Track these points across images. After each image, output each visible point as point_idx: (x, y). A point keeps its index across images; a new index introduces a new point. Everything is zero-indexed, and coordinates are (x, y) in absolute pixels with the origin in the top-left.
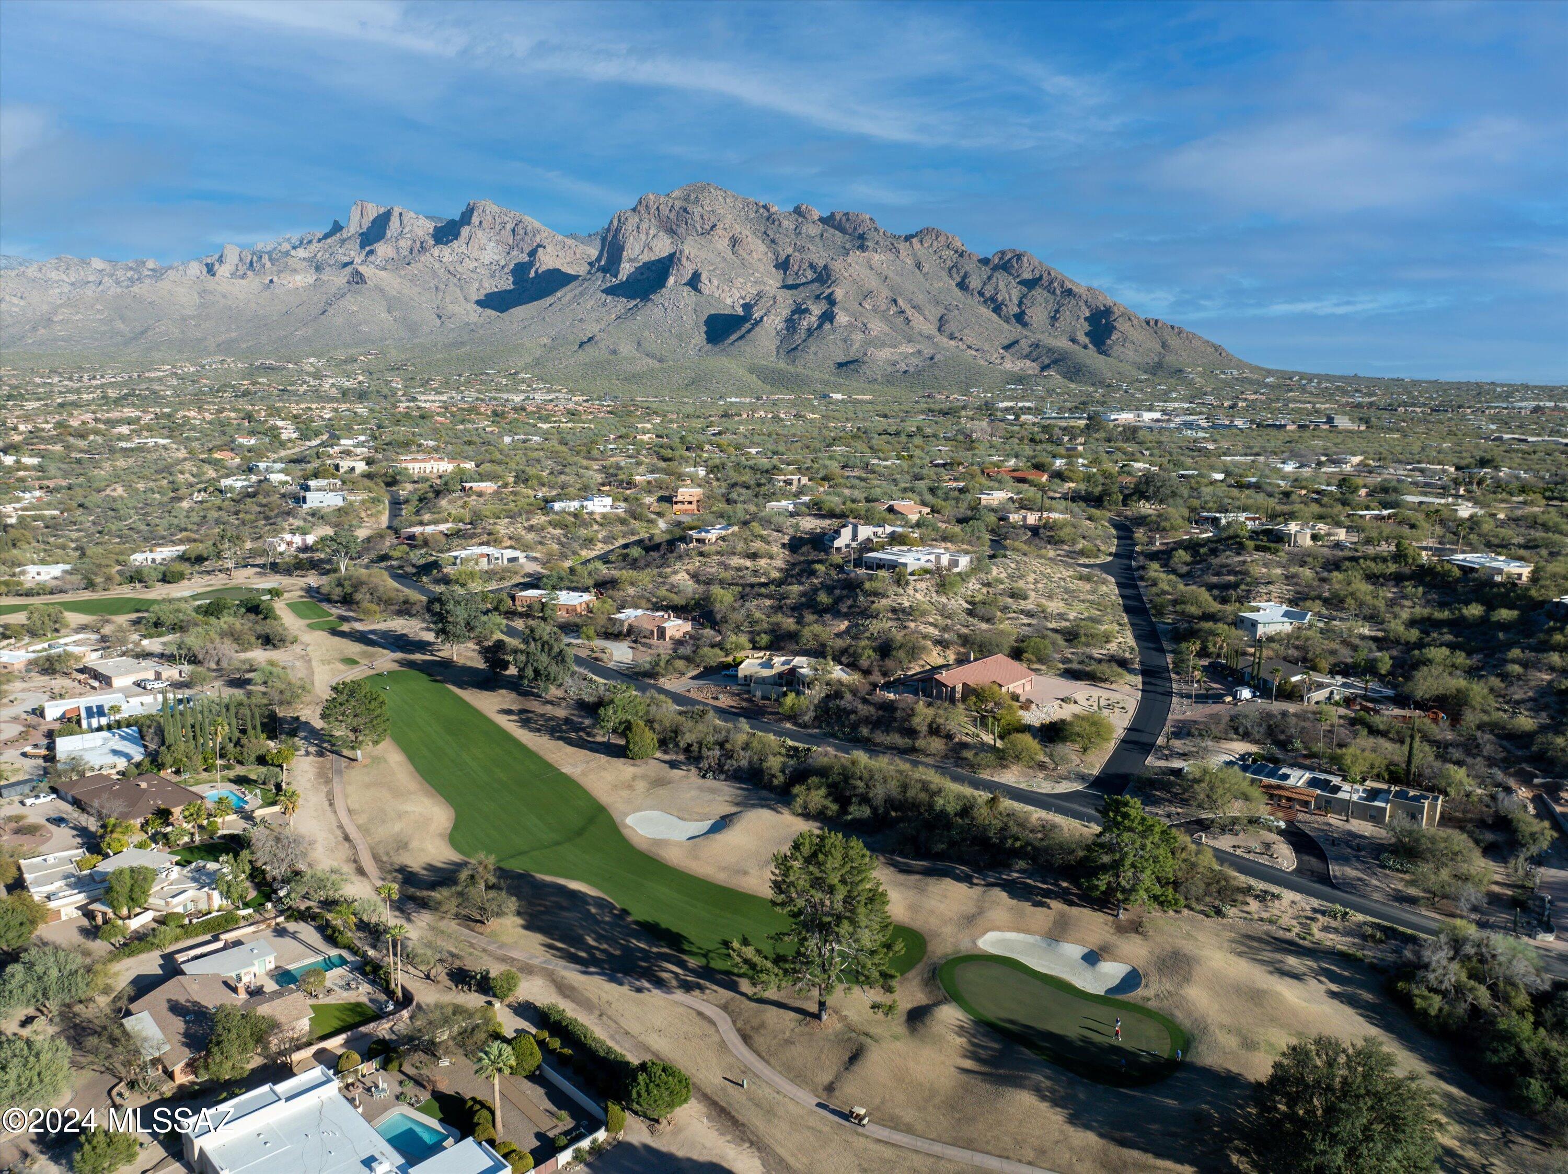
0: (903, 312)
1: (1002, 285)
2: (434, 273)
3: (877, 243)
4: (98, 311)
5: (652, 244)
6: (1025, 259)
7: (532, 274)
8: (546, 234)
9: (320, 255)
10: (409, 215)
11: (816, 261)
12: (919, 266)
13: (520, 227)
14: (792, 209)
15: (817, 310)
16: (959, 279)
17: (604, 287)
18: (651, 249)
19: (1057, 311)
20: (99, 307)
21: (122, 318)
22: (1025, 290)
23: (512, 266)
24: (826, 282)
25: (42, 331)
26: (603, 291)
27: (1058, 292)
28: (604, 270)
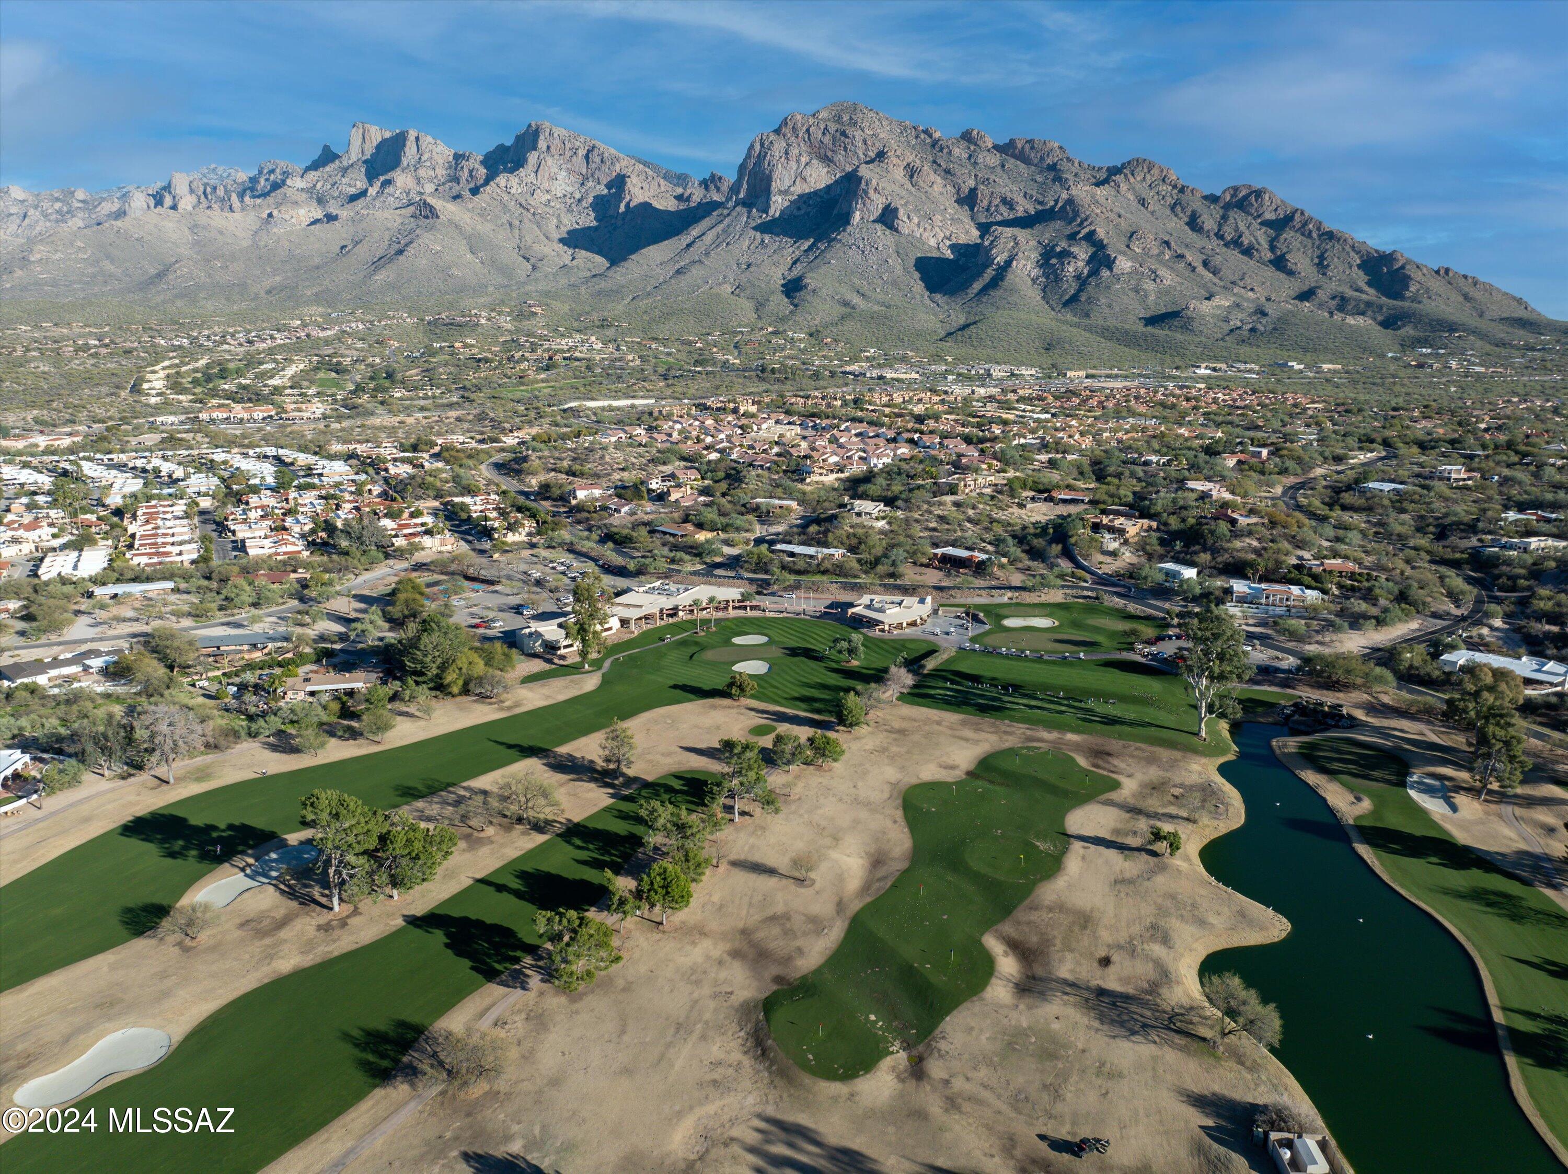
0: (1181, 256)
1: (1242, 226)
2: (505, 207)
3: (1076, 175)
4: (80, 248)
5: (807, 172)
6: (1266, 197)
7: (622, 208)
8: (624, 163)
9: (319, 185)
10: (427, 140)
11: (1009, 195)
12: (1143, 202)
13: (595, 153)
14: (958, 136)
15: (1082, 253)
16: (1186, 219)
17: (753, 224)
18: (805, 179)
19: (1321, 257)
20: (79, 244)
21: (108, 257)
22: (1272, 232)
23: (591, 200)
24: (1074, 219)
25: (19, 273)
26: (755, 228)
27: (1315, 235)
28: (747, 204)
